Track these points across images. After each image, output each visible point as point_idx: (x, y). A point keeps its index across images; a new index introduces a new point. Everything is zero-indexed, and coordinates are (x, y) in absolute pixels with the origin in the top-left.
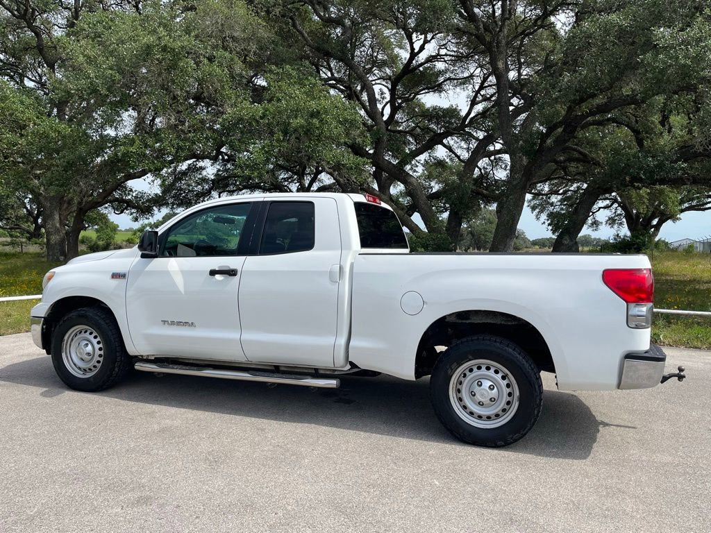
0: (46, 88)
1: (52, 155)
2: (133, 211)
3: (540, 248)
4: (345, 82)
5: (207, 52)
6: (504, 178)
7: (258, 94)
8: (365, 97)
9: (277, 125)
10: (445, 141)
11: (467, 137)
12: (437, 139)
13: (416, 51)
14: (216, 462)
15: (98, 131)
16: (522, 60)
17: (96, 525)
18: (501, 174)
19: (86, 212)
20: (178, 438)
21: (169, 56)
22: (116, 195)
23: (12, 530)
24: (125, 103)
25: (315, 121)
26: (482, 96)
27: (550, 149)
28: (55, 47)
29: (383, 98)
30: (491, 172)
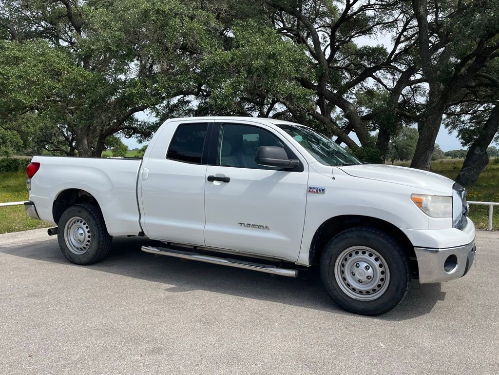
0: (75, 47)
1: (81, 95)
2: (138, 135)
3: (452, 158)
4: (294, 31)
5: (190, 13)
6: (424, 103)
7: (228, 43)
8: (310, 42)
9: (243, 66)
10: (374, 74)
11: (393, 70)
12: (368, 73)
13: (351, 3)
14: (208, 323)
15: (112, 77)
16: (439, 5)
17: (122, 369)
18: (421, 100)
19: (105, 137)
20: (179, 304)
21: (161, 17)
22: (126, 124)
23: (61, 371)
24: (130, 55)
25: (272, 62)
26: (405, 36)
27: (463, 76)
28: (80, 15)
29: (326, 41)
30: (412, 98)
